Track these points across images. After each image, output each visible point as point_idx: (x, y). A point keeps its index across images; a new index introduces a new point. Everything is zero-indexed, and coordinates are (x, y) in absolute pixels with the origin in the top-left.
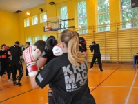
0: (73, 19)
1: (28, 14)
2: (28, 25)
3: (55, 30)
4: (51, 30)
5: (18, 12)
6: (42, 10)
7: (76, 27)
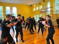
1: (35, 6)
2: (35, 10)
3: (45, 12)
5: (31, 5)
6: (40, 4)
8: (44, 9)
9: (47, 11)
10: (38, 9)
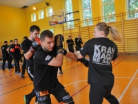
0: (78, 12)
1: (34, 9)
2: (35, 20)
3: (61, 23)
4: (57, 23)
5: (25, 7)
6: (48, 4)
7: (81, 20)
8: (60, 16)
9: (66, 22)
10: (42, 17)
